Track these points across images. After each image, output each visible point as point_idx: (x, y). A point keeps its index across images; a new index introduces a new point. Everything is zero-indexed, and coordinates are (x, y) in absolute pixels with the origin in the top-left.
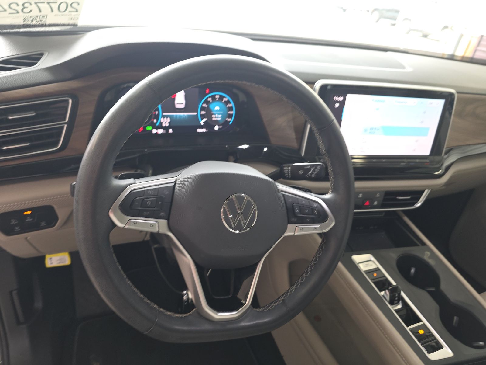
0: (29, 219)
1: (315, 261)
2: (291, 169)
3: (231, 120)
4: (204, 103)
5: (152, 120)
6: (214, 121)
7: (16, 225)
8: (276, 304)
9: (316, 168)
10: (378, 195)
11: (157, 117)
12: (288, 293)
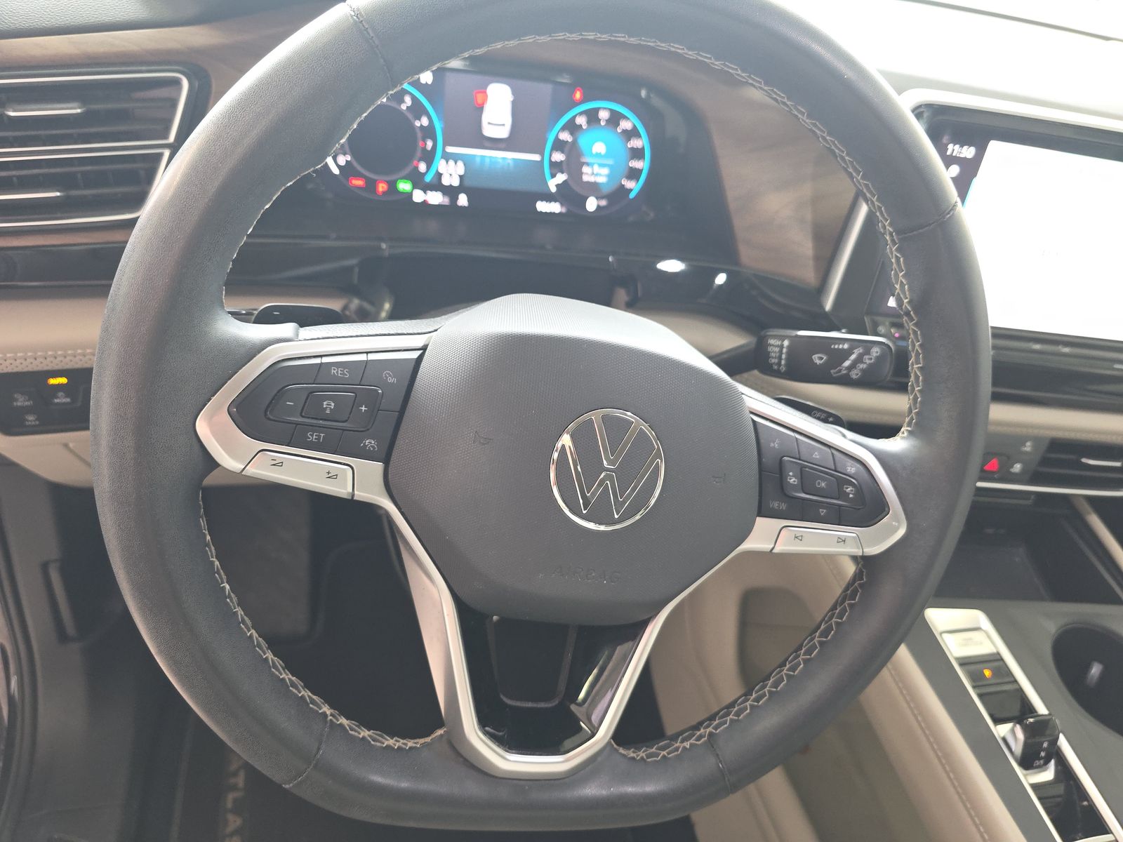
0: (61, 399)
1: (825, 633)
2: (788, 347)
3: (634, 186)
4: (563, 129)
5: (415, 162)
6: (588, 183)
7: (28, 410)
8: (687, 745)
9: (867, 352)
10: (1028, 447)
11: (429, 158)
12: (728, 714)
